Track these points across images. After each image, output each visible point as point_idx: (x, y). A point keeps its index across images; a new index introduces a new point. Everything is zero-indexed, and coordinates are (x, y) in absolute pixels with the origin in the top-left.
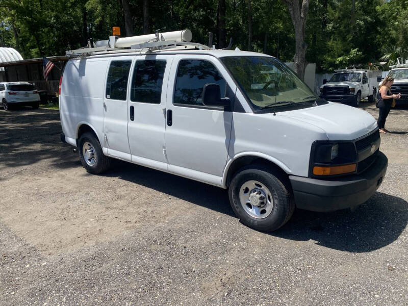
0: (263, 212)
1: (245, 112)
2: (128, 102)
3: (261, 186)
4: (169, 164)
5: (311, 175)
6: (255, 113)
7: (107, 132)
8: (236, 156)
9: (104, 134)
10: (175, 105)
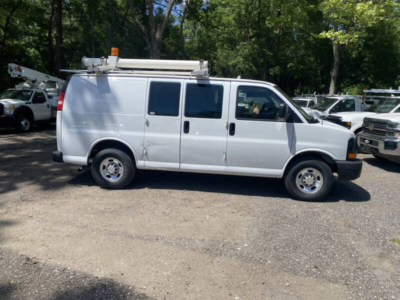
0: (314, 188)
1: (303, 123)
2: (182, 118)
3: (312, 171)
4: (228, 166)
5: (348, 159)
6: (309, 123)
7: (148, 146)
8: (297, 153)
9: (142, 148)
10: (238, 119)
